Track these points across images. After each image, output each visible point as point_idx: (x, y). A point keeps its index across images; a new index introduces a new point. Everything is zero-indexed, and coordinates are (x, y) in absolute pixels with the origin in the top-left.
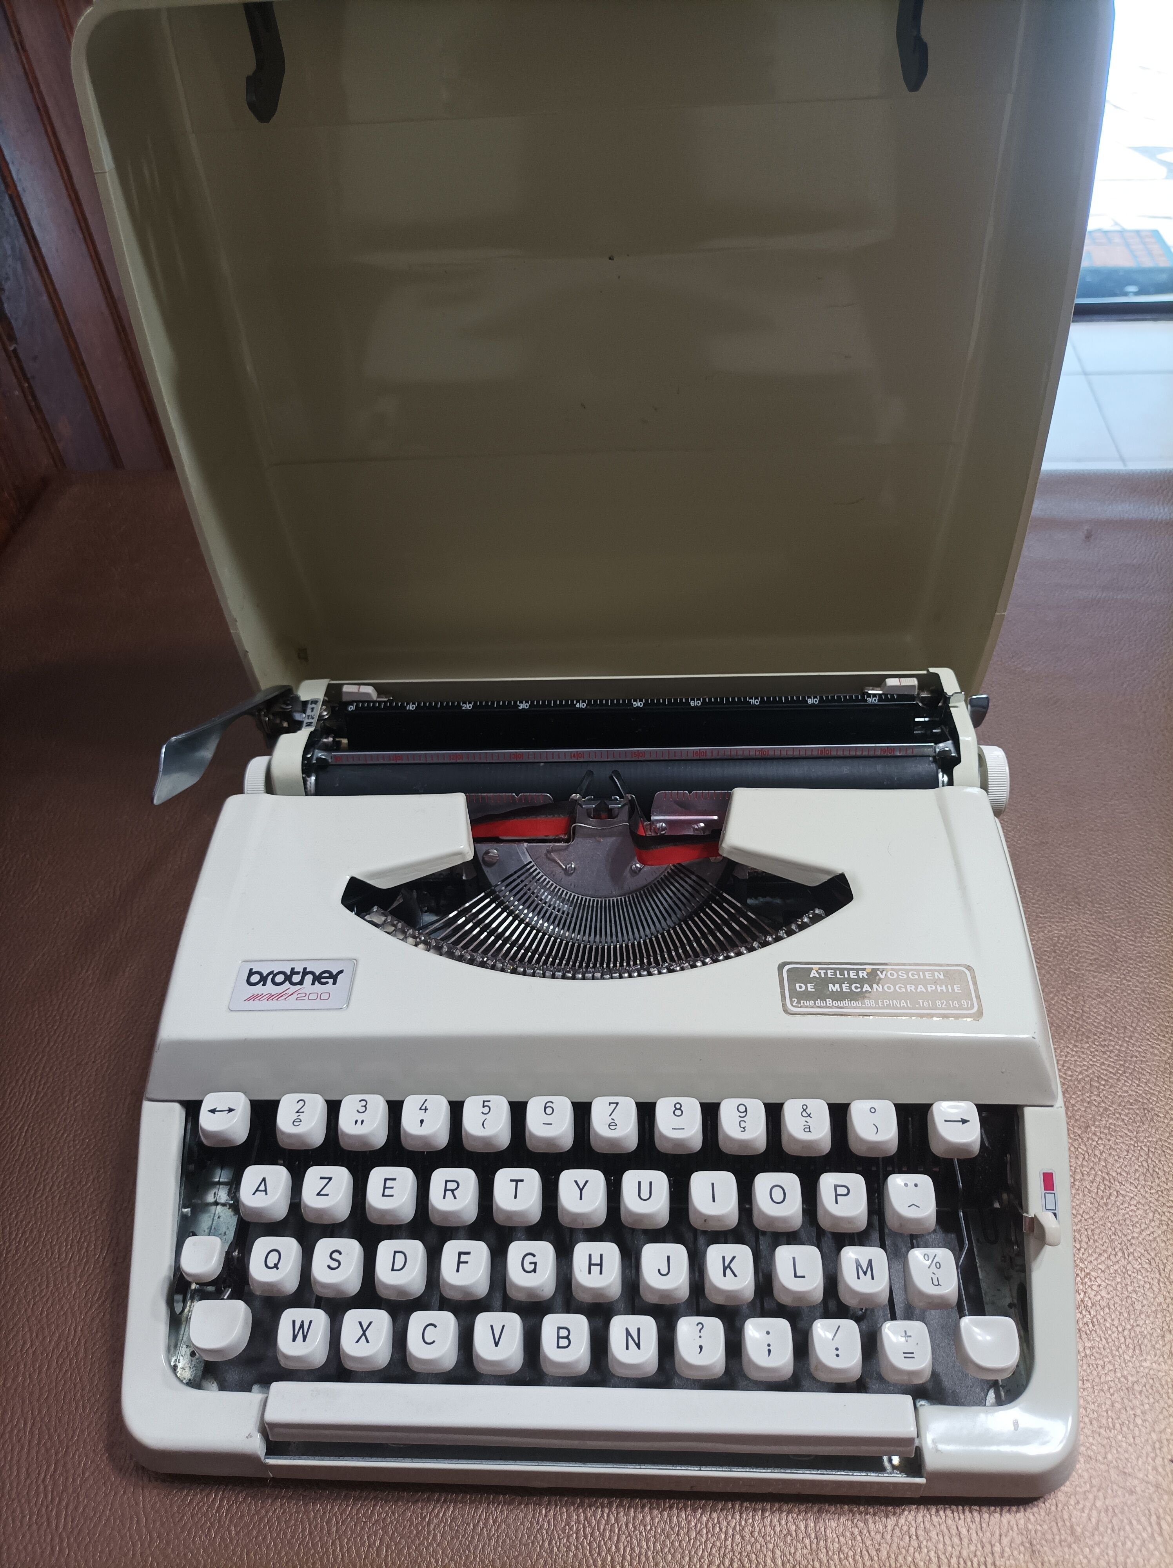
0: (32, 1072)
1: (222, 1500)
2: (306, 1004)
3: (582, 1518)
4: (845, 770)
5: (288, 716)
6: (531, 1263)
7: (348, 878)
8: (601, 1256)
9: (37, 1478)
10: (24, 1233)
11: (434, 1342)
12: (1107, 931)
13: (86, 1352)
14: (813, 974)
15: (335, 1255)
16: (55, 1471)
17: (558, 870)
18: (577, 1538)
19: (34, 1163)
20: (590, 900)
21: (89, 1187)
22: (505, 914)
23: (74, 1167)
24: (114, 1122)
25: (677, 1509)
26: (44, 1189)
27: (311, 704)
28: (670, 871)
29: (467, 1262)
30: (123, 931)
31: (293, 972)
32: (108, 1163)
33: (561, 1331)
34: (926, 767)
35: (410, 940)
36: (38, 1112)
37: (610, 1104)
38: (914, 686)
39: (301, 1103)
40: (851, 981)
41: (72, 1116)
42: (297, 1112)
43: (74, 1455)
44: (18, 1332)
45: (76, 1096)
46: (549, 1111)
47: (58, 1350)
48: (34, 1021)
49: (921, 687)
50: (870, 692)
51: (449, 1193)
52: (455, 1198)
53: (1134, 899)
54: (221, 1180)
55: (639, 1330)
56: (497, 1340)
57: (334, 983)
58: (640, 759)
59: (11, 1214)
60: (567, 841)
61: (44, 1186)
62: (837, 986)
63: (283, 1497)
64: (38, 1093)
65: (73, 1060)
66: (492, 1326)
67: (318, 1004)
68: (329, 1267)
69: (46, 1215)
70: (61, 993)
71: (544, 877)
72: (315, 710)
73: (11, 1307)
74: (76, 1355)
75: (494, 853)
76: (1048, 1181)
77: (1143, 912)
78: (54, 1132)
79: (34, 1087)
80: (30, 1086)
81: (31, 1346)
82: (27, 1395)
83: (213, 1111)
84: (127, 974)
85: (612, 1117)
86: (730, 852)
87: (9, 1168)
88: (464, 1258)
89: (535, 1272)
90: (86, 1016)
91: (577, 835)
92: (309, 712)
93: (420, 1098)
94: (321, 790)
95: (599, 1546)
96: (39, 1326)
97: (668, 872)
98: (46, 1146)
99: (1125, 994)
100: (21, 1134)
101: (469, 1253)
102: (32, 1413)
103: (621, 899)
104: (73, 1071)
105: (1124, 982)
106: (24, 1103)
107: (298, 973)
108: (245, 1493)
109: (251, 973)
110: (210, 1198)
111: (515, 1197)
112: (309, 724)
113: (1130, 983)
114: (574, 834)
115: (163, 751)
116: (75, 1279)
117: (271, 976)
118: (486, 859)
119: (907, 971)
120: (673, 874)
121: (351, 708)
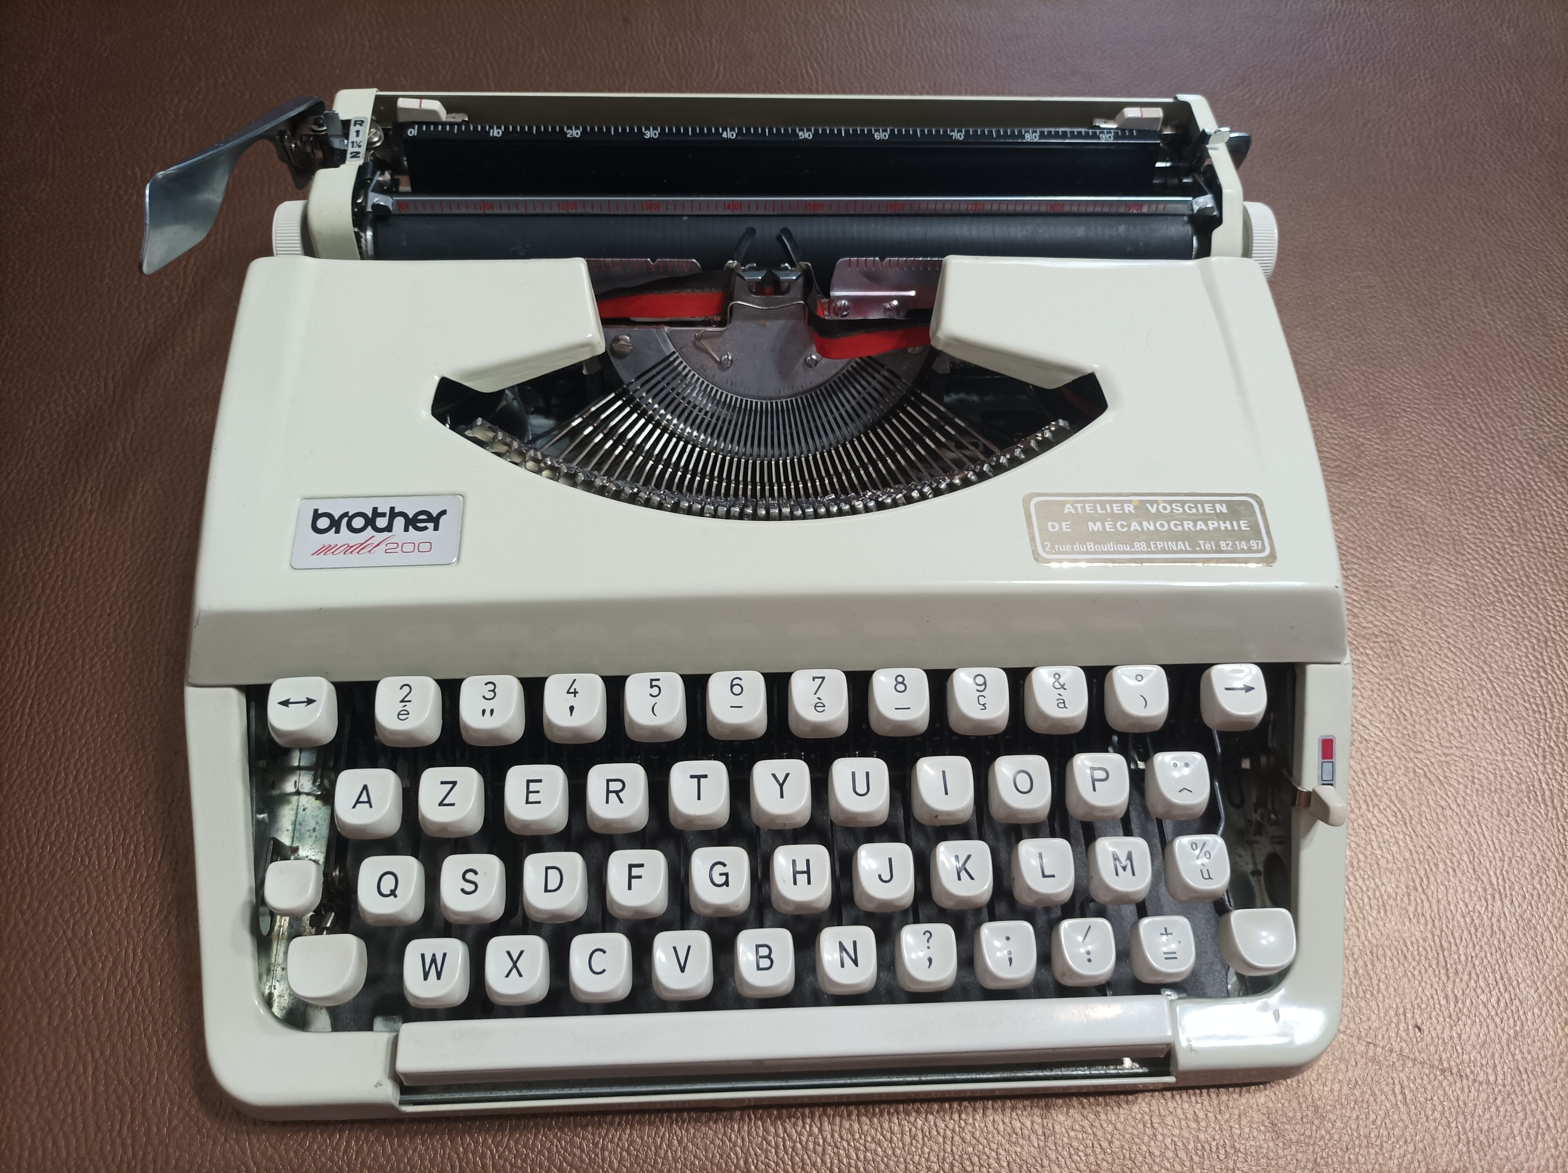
0: (26, 630)
1: (348, 1142)
2: (398, 558)
3: (781, 1132)
4: (1079, 231)
5: (323, 142)
6: (721, 874)
7: (437, 379)
8: (808, 861)
9: (111, 1131)
10: (48, 835)
11: (604, 971)
12: (1350, 432)
13: (152, 978)
14: (1068, 508)
15: (470, 876)
16: (132, 1121)
17: (710, 364)
18: (777, 1153)
19: (48, 747)
20: (751, 402)
21: (127, 776)
22: (642, 421)
23: (103, 750)
24: (148, 692)
25: (889, 1113)
26: (66, 779)
27: (355, 125)
28: (855, 365)
29: (640, 877)
30: (125, 438)
31: (376, 513)
32: (148, 743)
33: (760, 949)
34: (1181, 230)
35: (530, 464)
36: (43, 682)
37: (814, 678)
38: (1157, 119)
39: (407, 689)
40: (1115, 518)
41: (90, 685)
42: (402, 701)
43: (154, 1102)
44: (58, 959)
45: (92, 659)
46: (737, 690)
47: (115, 978)
48: (19, 562)
49: (1166, 121)
50: (1103, 126)
51: (613, 796)
52: (621, 802)
53: (1379, 394)
54: (302, 764)
55: (855, 943)
56: (682, 964)
57: (436, 528)
58: (817, 212)
59: (26, 813)
60: (722, 324)
61: (66, 775)
62: (1099, 524)
63: (424, 1133)
64: (39, 657)
65: (80, 612)
66: (675, 948)
67: (416, 557)
68: (463, 890)
69: (74, 812)
70: (51, 524)
71: (693, 372)
72: (361, 134)
73: (44, 930)
74: (140, 982)
75: (626, 341)
76: (1327, 748)
77: (1390, 409)
78: (69, 706)
79: (33, 648)
80: (26, 647)
81: (79, 975)
82: (81, 1034)
83: (286, 703)
84: (139, 496)
85: (818, 695)
86: (947, 344)
87: (14, 755)
88: (635, 871)
89: (727, 886)
90: (90, 554)
91: (734, 316)
92: (352, 136)
93: (568, 677)
94: (382, 252)
95: (802, 1161)
96: (85, 950)
97: (852, 366)
98: (60, 725)
99: (1370, 507)
100: (24, 709)
101: (642, 865)
102: (93, 1056)
103: (791, 401)
104: (83, 627)
105: (1369, 493)
106: (22, 671)
107: (383, 515)
108: (376, 1131)
109: (317, 515)
110: (289, 787)
111: (699, 798)
112: (356, 155)
113: (1375, 495)
114: (731, 314)
115: (147, 192)
116: (124, 890)
117: (345, 520)
118: (616, 349)
119: (1183, 503)
120: (858, 369)
121: (412, 132)
